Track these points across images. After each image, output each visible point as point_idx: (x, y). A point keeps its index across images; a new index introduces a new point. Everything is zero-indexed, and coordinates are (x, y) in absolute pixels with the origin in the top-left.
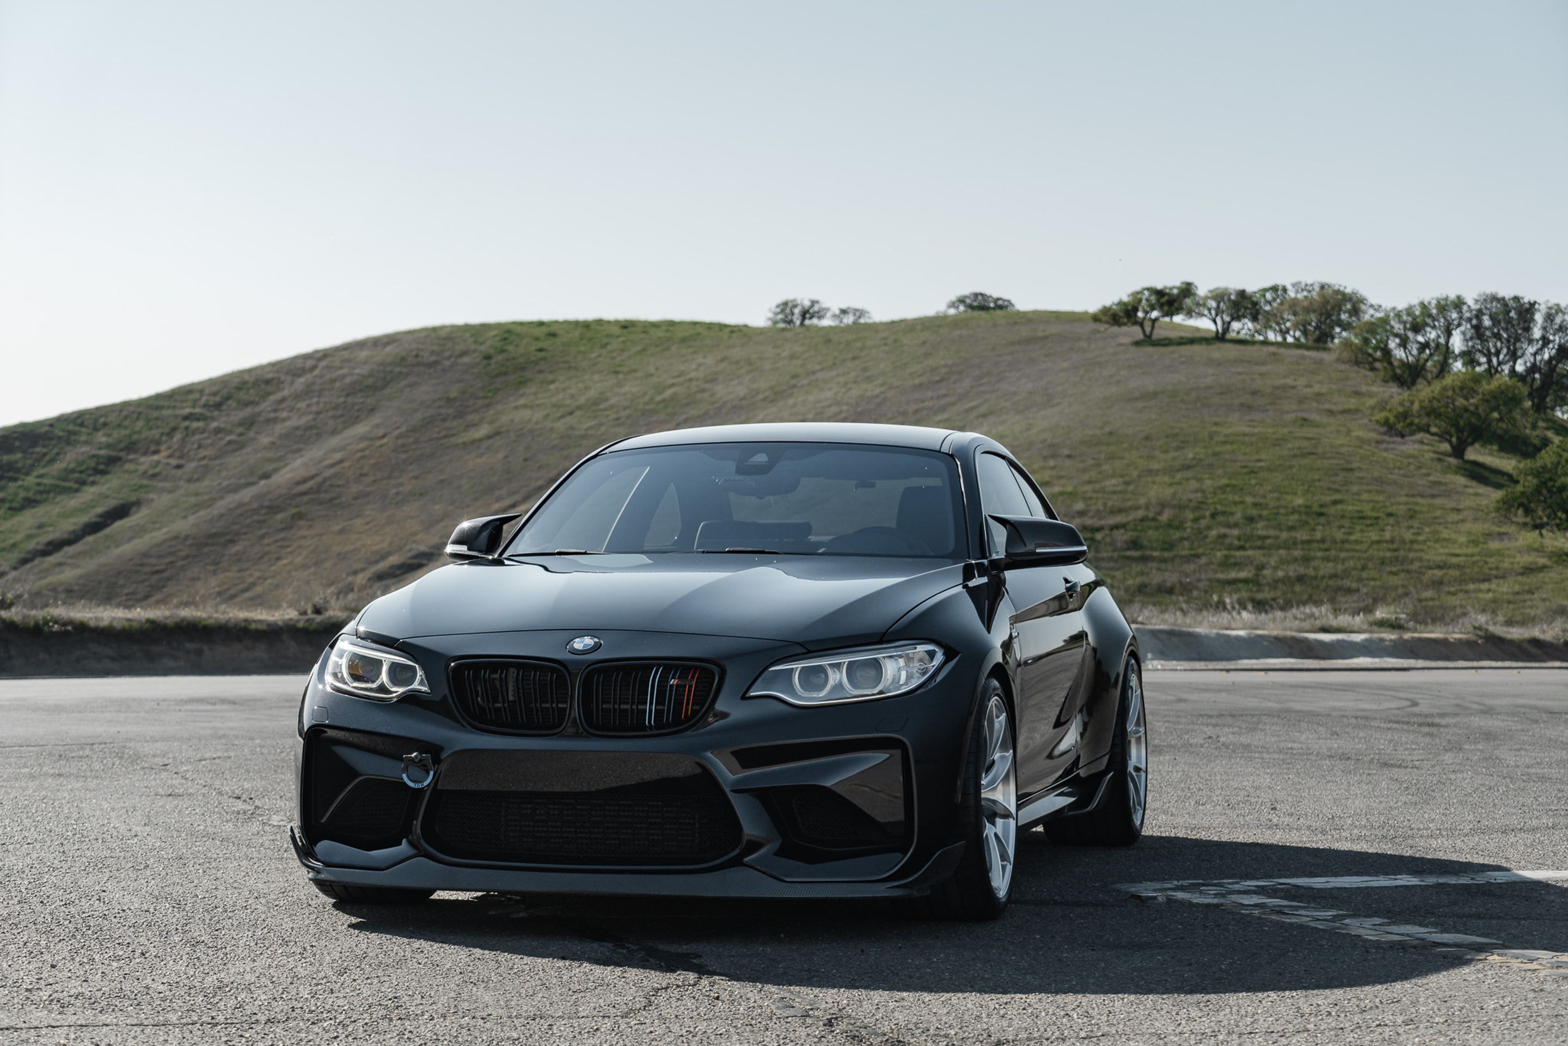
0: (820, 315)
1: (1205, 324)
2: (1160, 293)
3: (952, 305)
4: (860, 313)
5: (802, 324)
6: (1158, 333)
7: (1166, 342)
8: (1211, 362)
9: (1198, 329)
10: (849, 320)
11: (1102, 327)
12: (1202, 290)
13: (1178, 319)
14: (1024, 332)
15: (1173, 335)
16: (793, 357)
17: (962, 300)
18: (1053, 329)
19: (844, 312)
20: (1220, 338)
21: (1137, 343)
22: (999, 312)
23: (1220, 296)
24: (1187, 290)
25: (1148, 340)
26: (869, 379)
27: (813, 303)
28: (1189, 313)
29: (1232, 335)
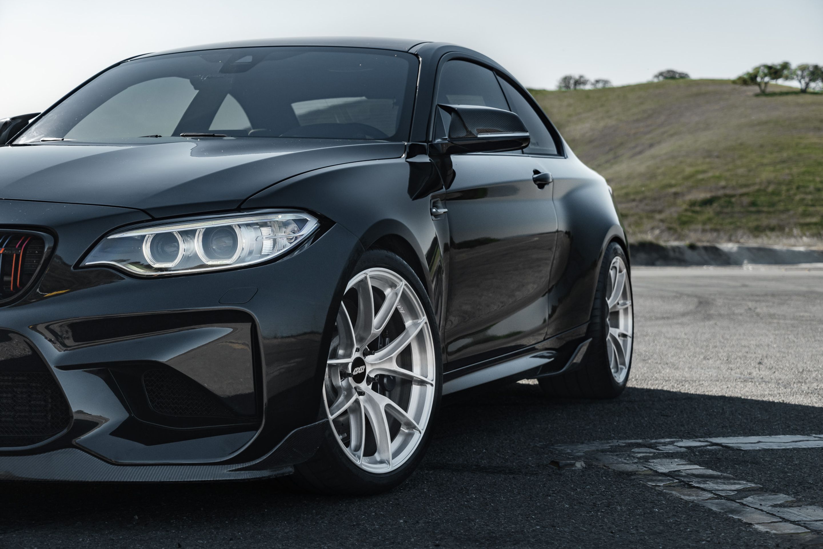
0: (585, 83)
1: (795, 84)
2: (770, 68)
3: (657, 76)
4: (606, 82)
5: (575, 89)
6: (769, 90)
7: (773, 94)
8: (798, 105)
9: (791, 88)
10: (600, 86)
11: (737, 87)
12: (794, 65)
13: (780, 82)
14: (694, 90)
15: (777, 90)
16: (569, 105)
17: (661, 74)
18: (711, 88)
19: (597, 81)
20: (803, 91)
21: (757, 95)
22: (681, 80)
23: (803, 68)
24: (785, 66)
25: (764, 93)
26: (610, 117)
27: (581, 77)
28: (787, 78)
29: (810, 90)
